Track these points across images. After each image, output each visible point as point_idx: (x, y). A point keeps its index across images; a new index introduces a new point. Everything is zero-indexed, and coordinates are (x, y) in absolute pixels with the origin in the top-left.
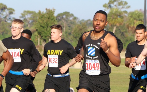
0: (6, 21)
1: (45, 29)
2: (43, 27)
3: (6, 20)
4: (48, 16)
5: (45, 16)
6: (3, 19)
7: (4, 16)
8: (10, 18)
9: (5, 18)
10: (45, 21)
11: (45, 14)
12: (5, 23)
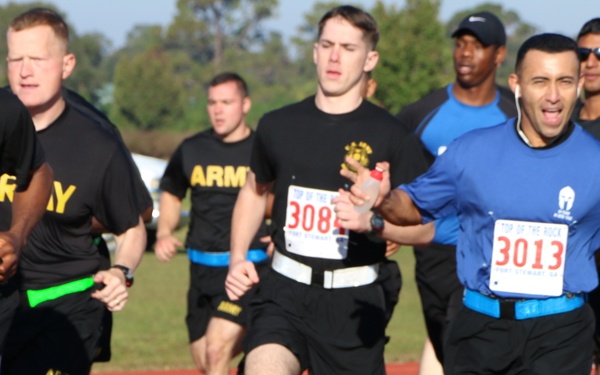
0: (241, 47)
1: (402, 75)
2: (395, 69)
3: (245, 42)
4: (414, 21)
5: (403, 22)
6: (231, 38)
7: (236, 27)
8: (258, 36)
9: (240, 33)
10: (402, 43)
11: (401, 15)
12: (240, 53)
